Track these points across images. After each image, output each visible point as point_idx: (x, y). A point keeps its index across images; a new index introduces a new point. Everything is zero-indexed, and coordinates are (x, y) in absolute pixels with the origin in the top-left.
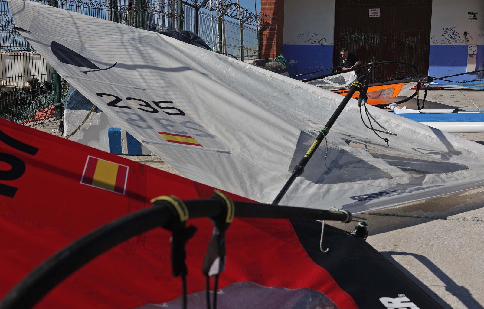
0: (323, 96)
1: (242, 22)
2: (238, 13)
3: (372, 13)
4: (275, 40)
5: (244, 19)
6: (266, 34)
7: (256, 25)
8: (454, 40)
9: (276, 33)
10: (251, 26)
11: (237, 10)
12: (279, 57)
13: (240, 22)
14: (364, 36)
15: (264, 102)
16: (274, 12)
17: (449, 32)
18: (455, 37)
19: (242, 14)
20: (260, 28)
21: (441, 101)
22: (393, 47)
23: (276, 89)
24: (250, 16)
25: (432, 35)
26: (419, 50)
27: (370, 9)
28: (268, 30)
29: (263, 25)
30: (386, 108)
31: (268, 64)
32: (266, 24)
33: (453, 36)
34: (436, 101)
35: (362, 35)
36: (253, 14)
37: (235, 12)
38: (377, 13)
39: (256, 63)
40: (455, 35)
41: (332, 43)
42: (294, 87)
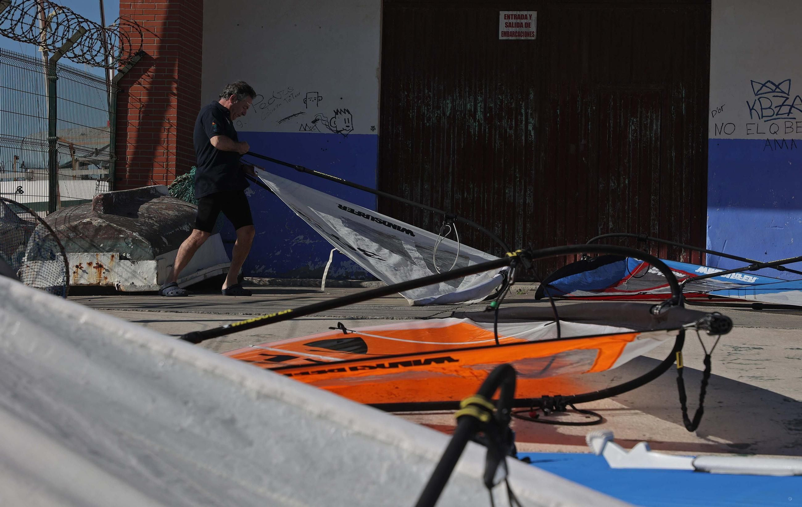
0: (356, 428)
1: (51, 55)
2: (40, 24)
3: (508, 25)
4: (172, 114)
5: (58, 45)
6: (139, 92)
7: (103, 63)
8: (788, 124)
9: (175, 92)
10: (84, 68)
11: (32, 12)
12: (185, 179)
13: (46, 54)
14: (485, 105)
15: (146, 460)
16: (167, 18)
17: (770, 96)
18: (790, 112)
19: (54, 26)
20: (116, 72)
21: (758, 374)
22: (583, 142)
23: (186, 403)
24: (82, 32)
25: (713, 104)
26: (674, 154)
27: (502, 14)
28: (145, 81)
29: (129, 63)
30: (570, 411)
31: (147, 209)
32: (138, 58)
33: (785, 109)
34: (743, 373)
35: (476, 100)
36: (92, 26)
37: (28, 20)
38: (528, 25)
39: (103, 205)
40: (792, 106)
41: (373, 128)
42: (253, 395)
